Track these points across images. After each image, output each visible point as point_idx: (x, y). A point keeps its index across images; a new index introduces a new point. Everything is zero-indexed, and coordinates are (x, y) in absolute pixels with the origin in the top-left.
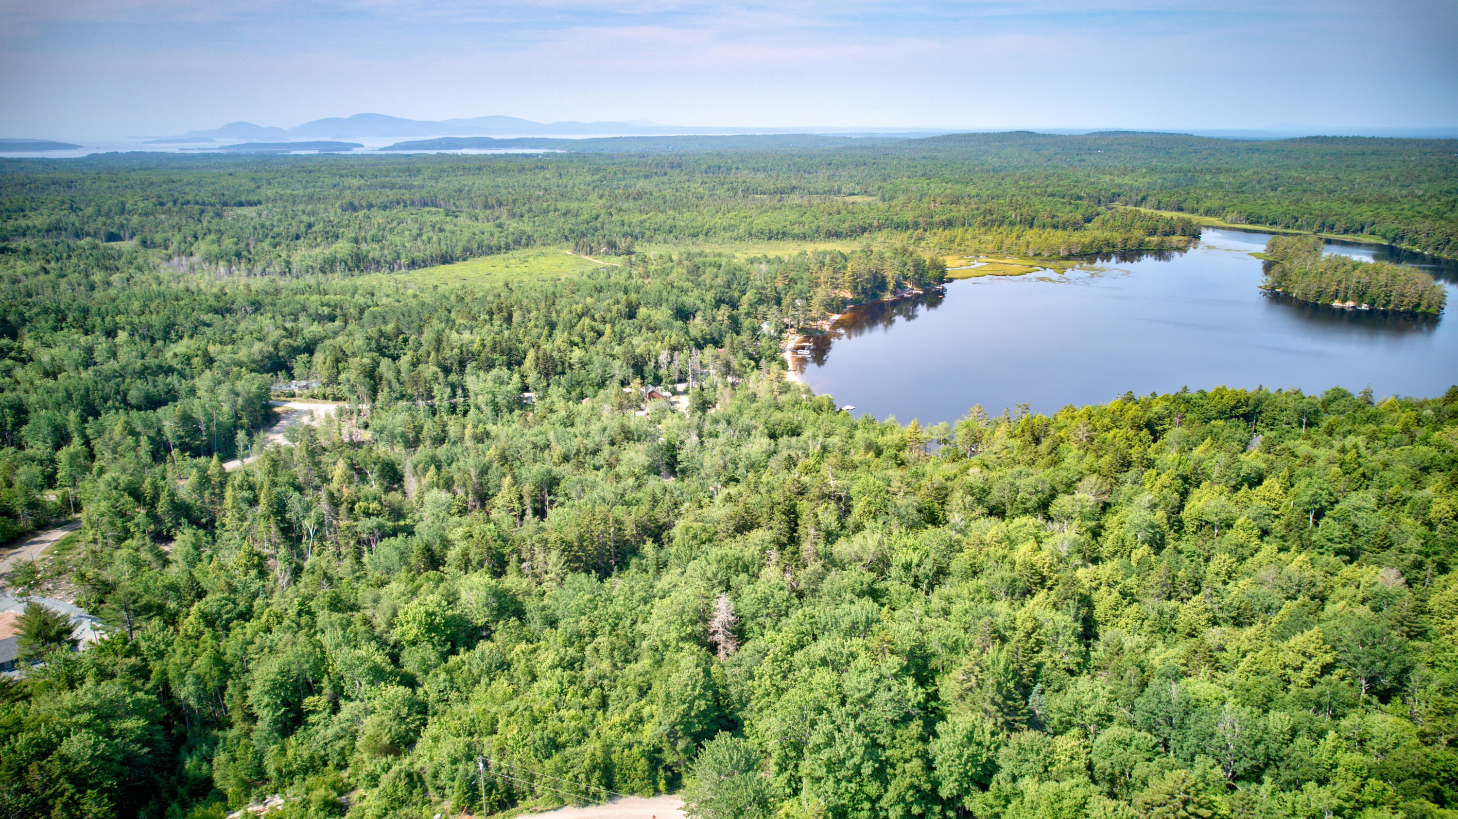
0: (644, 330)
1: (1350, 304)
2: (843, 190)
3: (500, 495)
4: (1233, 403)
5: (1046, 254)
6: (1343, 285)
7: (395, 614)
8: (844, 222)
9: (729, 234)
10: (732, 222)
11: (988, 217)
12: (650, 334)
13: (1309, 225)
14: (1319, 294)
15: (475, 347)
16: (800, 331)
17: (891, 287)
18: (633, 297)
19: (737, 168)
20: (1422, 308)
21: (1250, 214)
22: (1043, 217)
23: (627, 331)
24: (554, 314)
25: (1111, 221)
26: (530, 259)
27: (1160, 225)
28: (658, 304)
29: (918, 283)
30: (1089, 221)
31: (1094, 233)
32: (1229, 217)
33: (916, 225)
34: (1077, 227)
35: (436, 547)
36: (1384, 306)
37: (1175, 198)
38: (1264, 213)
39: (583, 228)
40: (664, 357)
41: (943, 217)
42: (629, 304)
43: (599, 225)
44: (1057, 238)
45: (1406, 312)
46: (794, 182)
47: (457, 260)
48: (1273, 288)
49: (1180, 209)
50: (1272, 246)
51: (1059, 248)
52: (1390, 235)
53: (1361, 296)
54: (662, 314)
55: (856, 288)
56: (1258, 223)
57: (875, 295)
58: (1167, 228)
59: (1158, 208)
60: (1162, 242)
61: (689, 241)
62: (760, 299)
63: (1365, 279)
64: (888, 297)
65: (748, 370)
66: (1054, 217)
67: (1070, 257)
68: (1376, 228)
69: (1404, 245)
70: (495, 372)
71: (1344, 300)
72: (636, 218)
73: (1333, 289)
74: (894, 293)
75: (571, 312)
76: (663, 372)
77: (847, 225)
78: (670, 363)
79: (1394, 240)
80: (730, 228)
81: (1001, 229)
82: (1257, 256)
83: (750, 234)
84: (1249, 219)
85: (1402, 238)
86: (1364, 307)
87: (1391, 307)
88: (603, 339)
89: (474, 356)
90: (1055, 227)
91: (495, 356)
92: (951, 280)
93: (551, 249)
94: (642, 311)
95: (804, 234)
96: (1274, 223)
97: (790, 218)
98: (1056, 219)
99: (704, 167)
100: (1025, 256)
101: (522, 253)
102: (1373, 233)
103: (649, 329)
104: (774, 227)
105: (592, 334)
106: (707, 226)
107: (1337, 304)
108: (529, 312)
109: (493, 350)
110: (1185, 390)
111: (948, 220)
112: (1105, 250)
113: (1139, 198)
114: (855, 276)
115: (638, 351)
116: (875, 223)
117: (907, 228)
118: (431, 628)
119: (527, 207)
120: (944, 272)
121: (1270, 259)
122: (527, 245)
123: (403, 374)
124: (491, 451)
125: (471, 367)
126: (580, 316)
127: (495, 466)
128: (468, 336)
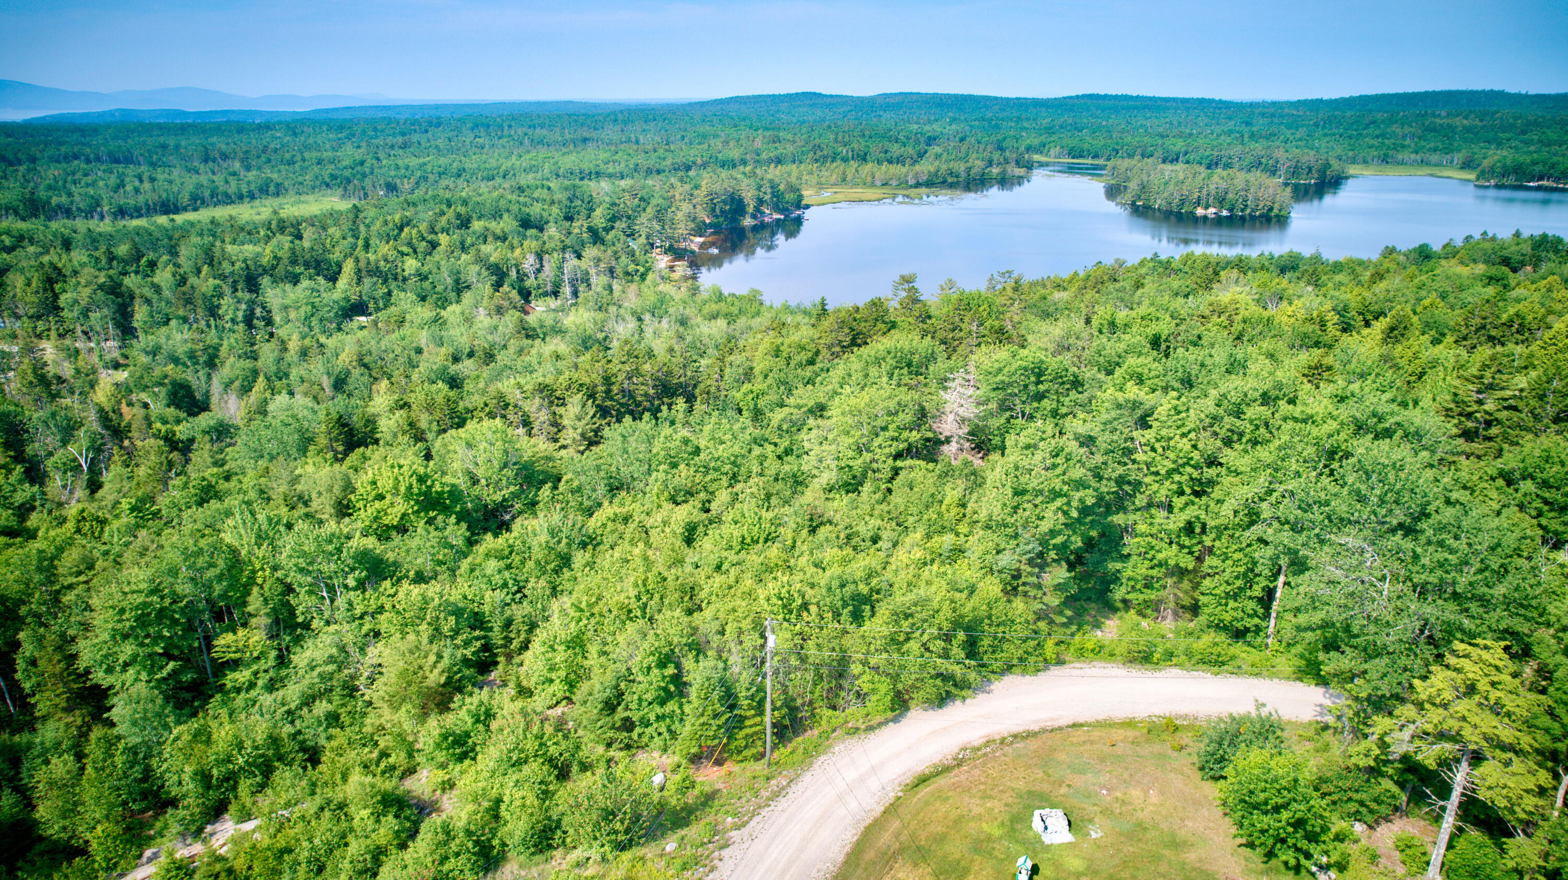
0: (490, 239)
1: (1212, 210)
5: (894, 183)
6: (1204, 192)
8: (664, 159)
11: (819, 153)
12: (499, 244)
14: (1183, 202)
15: (265, 261)
17: (751, 209)
18: (462, 210)
19: (510, 126)
20: (1275, 211)
21: (1072, 149)
22: (873, 154)
23: (468, 239)
24: (362, 228)
25: (945, 155)
28: (497, 215)
29: (777, 208)
30: (922, 155)
32: (1052, 152)
33: (744, 162)
36: (1242, 210)
38: (1086, 146)
40: (529, 263)
41: (772, 155)
42: (459, 216)
43: (367, 170)
44: (898, 171)
45: (1261, 216)
47: (184, 209)
48: (1133, 203)
51: (906, 176)
53: (1221, 201)
54: (507, 224)
55: (713, 210)
56: (1081, 157)
57: (734, 219)
60: (1004, 172)
63: (1223, 185)
64: (748, 222)
66: (886, 152)
67: (918, 185)
68: (1191, 157)
70: (305, 284)
71: (1206, 208)
72: (414, 162)
73: (1196, 196)
74: (754, 216)
75: (386, 223)
76: (530, 282)
77: (668, 162)
78: (539, 271)
81: (835, 164)
84: (1071, 155)
85: (1217, 164)
86: (1225, 213)
87: (1248, 211)
88: (441, 249)
89: (269, 271)
90: (890, 162)
91: (298, 269)
92: (807, 207)
95: (621, 173)
96: (1096, 156)
98: (889, 155)
99: (469, 125)
100: (873, 185)
101: (273, 201)
103: (497, 238)
104: (586, 166)
105: (424, 244)
106: (504, 168)
107: (1200, 211)
109: (294, 262)
111: (777, 158)
112: (950, 180)
114: (711, 196)
115: (492, 259)
116: (699, 161)
119: (263, 158)
120: (801, 197)
121: (1113, 182)
122: (277, 194)
123: (167, 293)
124: (343, 356)
125: (265, 281)
126: (401, 229)
127: (356, 372)
128: (249, 249)
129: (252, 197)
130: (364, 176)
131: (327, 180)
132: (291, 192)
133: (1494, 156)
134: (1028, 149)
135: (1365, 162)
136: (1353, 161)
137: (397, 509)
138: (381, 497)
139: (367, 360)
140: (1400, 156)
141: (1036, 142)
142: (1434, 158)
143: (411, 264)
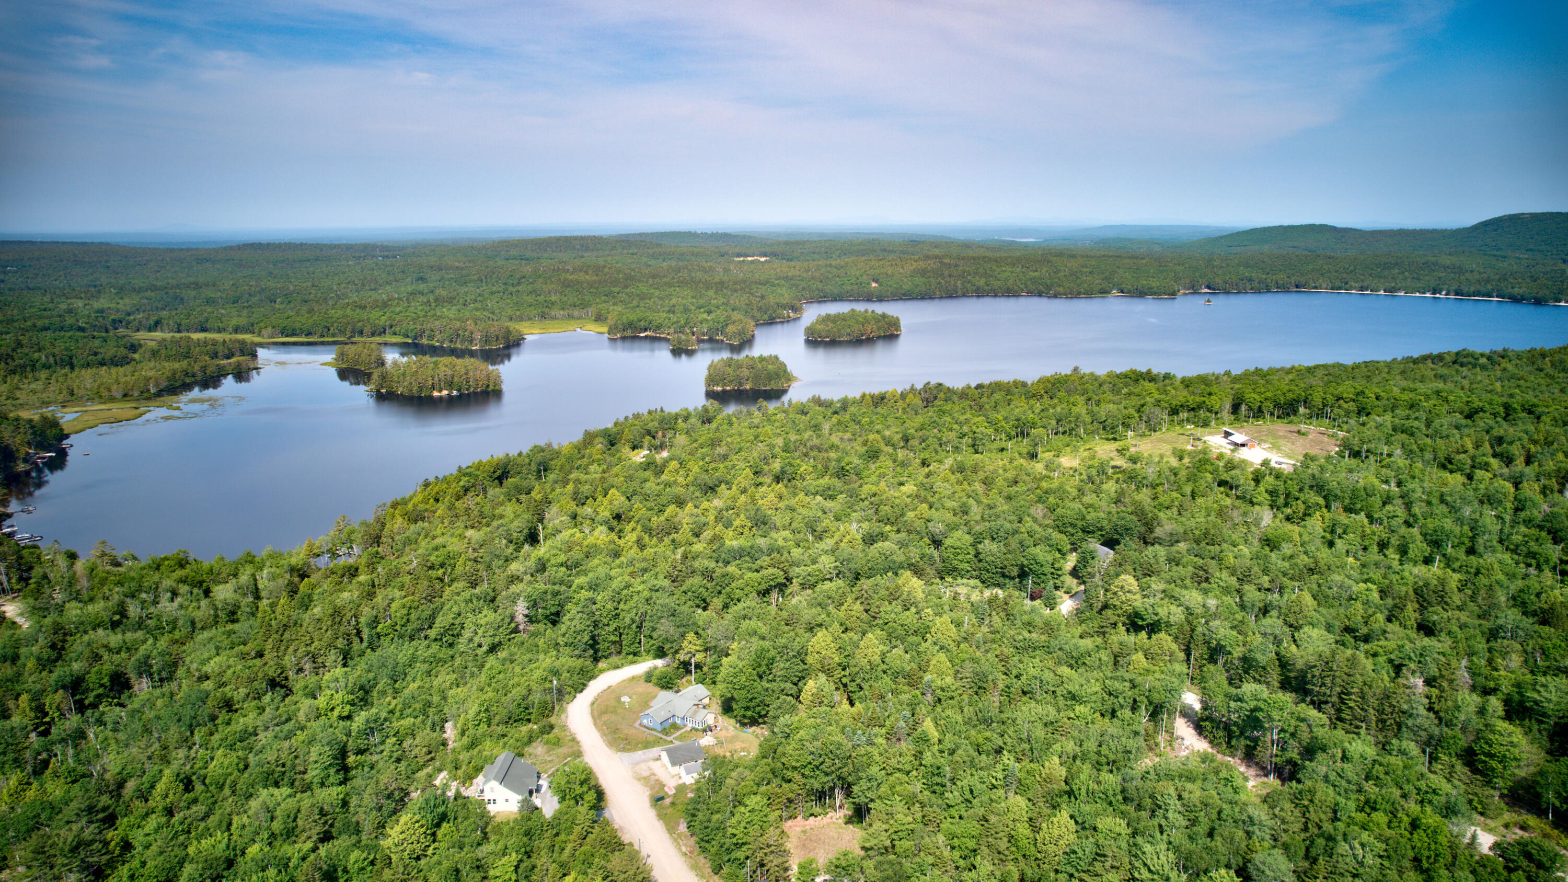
1: (445, 392)
5: (136, 394)
6: (435, 379)
13: (342, 332)
14: (421, 389)
17: (19, 454)
20: (491, 387)
21: (284, 328)
22: (79, 356)
32: (264, 332)
36: (467, 390)
38: (298, 325)
44: (127, 375)
45: (482, 392)
48: (378, 391)
49: (204, 330)
50: (341, 356)
51: (141, 386)
52: (410, 334)
53: (450, 385)
56: (295, 335)
59: (179, 331)
60: (231, 364)
63: (450, 374)
64: (21, 467)
66: (96, 354)
67: (159, 394)
68: (396, 329)
69: (425, 341)
71: (440, 391)
73: (429, 383)
79: (414, 338)
81: (43, 375)
84: (284, 333)
85: (422, 336)
86: (455, 393)
87: (471, 390)
90: (107, 364)
92: (67, 436)
96: (309, 334)
98: (98, 356)
100: (112, 399)
102: (395, 334)
107: (436, 394)
112: (188, 380)
113: (152, 322)
120: (62, 430)
121: (344, 366)
133: (616, 312)
134: (237, 330)
135: (530, 319)
136: (521, 319)
140: (553, 313)
141: (243, 321)
142: (576, 313)
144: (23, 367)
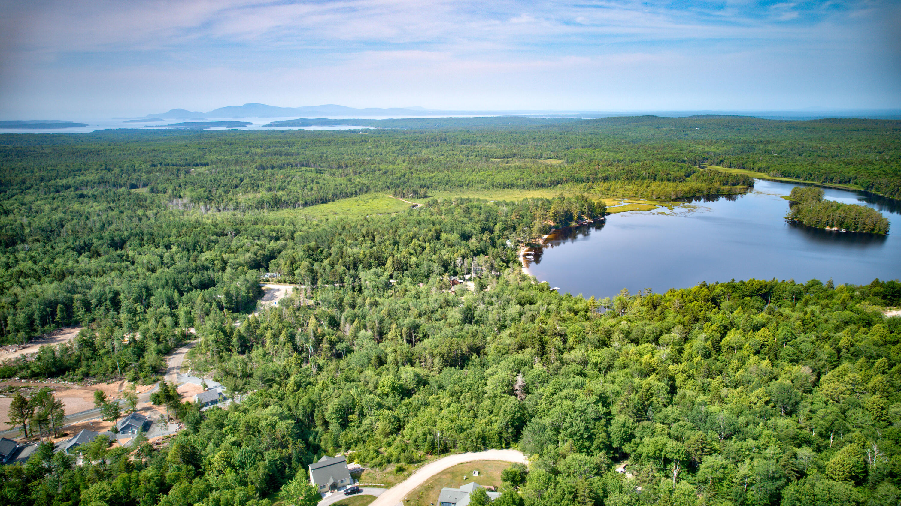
0: (446, 246)
1: (835, 229)
2: (544, 156)
3: (390, 333)
4: (758, 288)
5: (663, 198)
6: (831, 218)
7: (377, 383)
8: (546, 178)
9: (480, 185)
10: (482, 178)
11: (630, 175)
12: (450, 248)
14: (818, 223)
15: (361, 256)
16: (527, 245)
17: (575, 219)
18: (438, 227)
19: (480, 141)
22: (661, 174)
23: (437, 246)
24: (397, 237)
25: (702, 177)
26: (370, 201)
27: (730, 179)
28: (452, 231)
29: (590, 216)
30: (688, 176)
31: (691, 184)
32: (771, 173)
33: (588, 180)
34: (681, 180)
35: (382, 355)
36: (854, 230)
37: (740, 161)
38: (792, 171)
39: (398, 181)
40: (459, 261)
41: (604, 175)
42: (436, 231)
43: (406, 180)
44: (670, 187)
45: (867, 233)
46: (514, 151)
47: (330, 201)
48: (793, 219)
49: (743, 168)
50: (794, 192)
51: (670, 194)
52: (865, 185)
53: (841, 225)
54: (454, 237)
55: (556, 220)
56: (788, 176)
57: (567, 224)
58: (734, 181)
59: (730, 167)
60: (731, 189)
61: (458, 190)
62: (505, 227)
63: (843, 215)
64: (574, 224)
65: (503, 268)
66: (668, 174)
67: (677, 199)
68: (858, 181)
69: (873, 191)
70: (374, 269)
71: (832, 226)
72: (427, 176)
73: (825, 220)
74: (577, 222)
75: (407, 236)
76: (458, 269)
77: (548, 180)
78: (462, 264)
79: (868, 188)
80: (481, 182)
81: (637, 182)
82: (786, 198)
83: (493, 185)
84: (784, 175)
85: (872, 187)
86: (843, 230)
87: (858, 230)
88: (426, 251)
89: (361, 261)
90: (669, 180)
91: (372, 261)
92: (609, 214)
93: (380, 194)
94: (443, 235)
95: (524, 185)
96: (798, 177)
97: (515, 176)
98: (669, 176)
99: (460, 140)
100: (651, 199)
101: (364, 197)
102: (856, 184)
103: (449, 245)
104: (506, 181)
105: (420, 249)
106: (468, 181)
107: (828, 228)
108: (384, 236)
109: (371, 257)
110: (733, 281)
111: (607, 176)
112: (697, 195)
113: (719, 161)
114: (556, 213)
115: (445, 258)
116: (564, 179)
117: (583, 181)
118: (394, 388)
119: (362, 168)
120: (606, 210)
121: (794, 200)
122: (367, 192)
123: (327, 271)
124: (383, 311)
125: (360, 267)
126: (412, 239)
127: (387, 318)
128: (356, 250)
129: (356, 194)
130: (405, 183)
131: (388, 184)
132: (373, 191)
134: (757, 170)
137: (387, 390)
138: (384, 386)
139: (391, 312)
141: (767, 165)
143: (413, 259)
144: (633, 177)
